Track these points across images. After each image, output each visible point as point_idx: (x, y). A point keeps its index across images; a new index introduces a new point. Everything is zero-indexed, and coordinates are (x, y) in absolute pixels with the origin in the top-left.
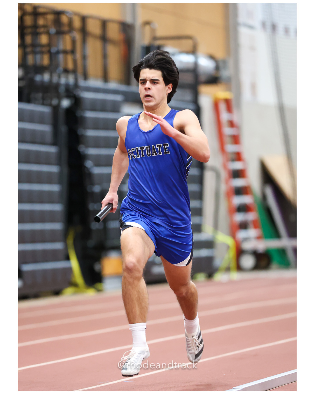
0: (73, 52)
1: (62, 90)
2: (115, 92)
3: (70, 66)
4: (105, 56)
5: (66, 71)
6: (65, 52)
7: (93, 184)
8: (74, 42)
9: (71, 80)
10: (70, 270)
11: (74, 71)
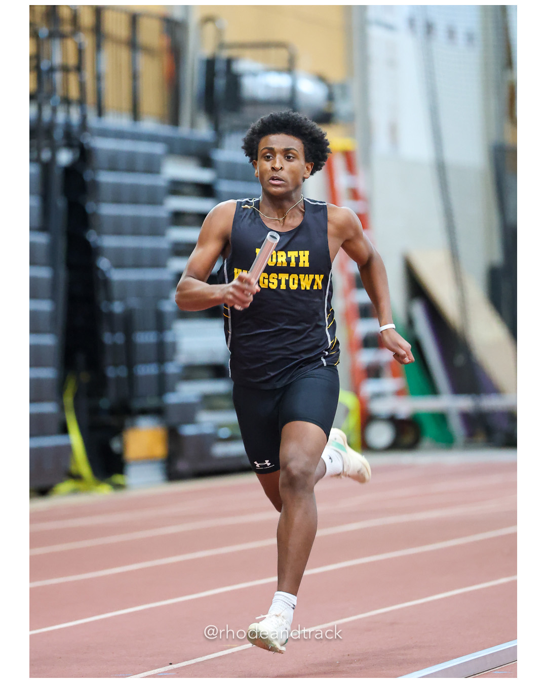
0: (79, 68)
1: (58, 134)
2: (152, 138)
3: (74, 93)
4: (135, 76)
5: (67, 101)
6: (65, 69)
7: (110, 299)
8: (80, 52)
9: (75, 115)
10: (68, 450)
11: (81, 102)
